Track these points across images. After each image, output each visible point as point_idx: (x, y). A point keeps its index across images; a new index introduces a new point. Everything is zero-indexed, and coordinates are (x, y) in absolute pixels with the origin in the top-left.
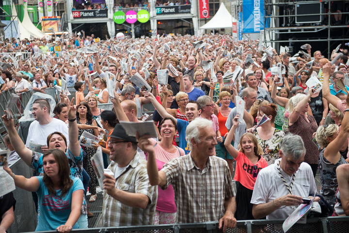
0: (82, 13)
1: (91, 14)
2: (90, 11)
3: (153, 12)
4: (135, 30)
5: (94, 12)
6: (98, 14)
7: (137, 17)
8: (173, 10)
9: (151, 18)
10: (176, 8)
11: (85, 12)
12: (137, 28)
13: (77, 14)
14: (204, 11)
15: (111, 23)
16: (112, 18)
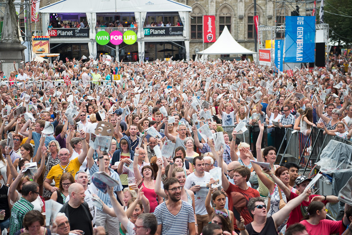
0: (59, 32)
1: (70, 33)
2: (68, 30)
3: (141, 33)
4: (120, 52)
5: (74, 30)
6: (78, 33)
7: (122, 38)
8: (163, 32)
9: (138, 39)
10: (167, 30)
11: (63, 30)
12: (122, 50)
13: (54, 33)
14: (209, 34)
15: (93, 44)
16: (94, 39)
